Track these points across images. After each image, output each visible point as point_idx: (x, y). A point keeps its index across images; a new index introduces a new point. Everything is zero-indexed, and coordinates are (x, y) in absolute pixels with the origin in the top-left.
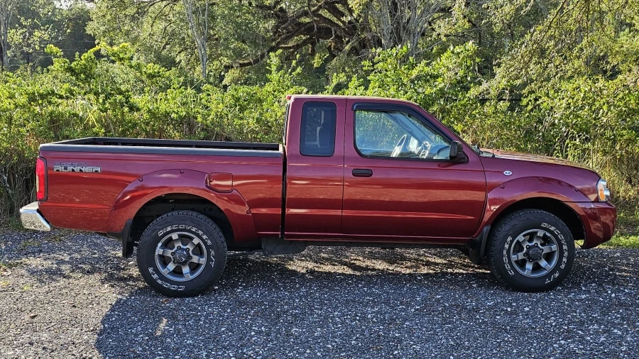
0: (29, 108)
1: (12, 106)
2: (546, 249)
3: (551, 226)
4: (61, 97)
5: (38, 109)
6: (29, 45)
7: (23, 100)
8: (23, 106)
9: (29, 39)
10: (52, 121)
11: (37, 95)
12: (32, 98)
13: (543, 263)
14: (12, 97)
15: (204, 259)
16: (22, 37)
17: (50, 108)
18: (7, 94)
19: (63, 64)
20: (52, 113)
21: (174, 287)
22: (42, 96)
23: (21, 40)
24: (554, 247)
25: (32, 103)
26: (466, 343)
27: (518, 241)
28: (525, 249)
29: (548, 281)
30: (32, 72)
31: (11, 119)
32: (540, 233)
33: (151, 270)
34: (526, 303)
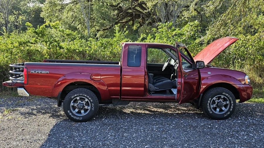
0: (19, 48)
1: (13, 47)
2: (224, 103)
3: (227, 94)
4: (32, 43)
5: (22, 48)
6: (17, 22)
7: (17, 44)
8: (17, 47)
9: (17, 19)
10: (28, 53)
11: (22, 42)
12: (20, 44)
13: (223, 108)
14: (12, 43)
15: (90, 107)
16: (14, 19)
17: (28, 48)
18: (10, 42)
19: (32, 30)
20: (28, 50)
21: (78, 118)
22: (24, 43)
23: (14, 20)
24: (228, 102)
25: (20, 46)
26: (192, 139)
27: (213, 100)
28: (216, 103)
29: (225, 116)
31: (12, 52)
32: (222, 97)
33: (69, 111)
34: (216, 124)
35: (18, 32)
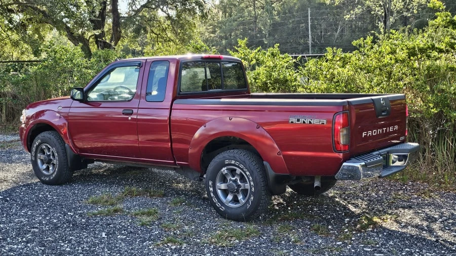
0: (408, 63)
1: (393, 61)
4: (441, 51)
5: (416, 65)
6: (408, 10)
7: (402, 55)
8: (403, 61)
9: (409, 5)
10: (429, 76)
11: (417, 49)
12: (412, 53)
14: (393, 52)
16: (403, 4)
17: (428, 63)
18: (390, 49)
19: (445, 18)
20: (429, 68)
22: (422, 51)
23: (402, 7)
25: (412, 58)
30: (409, 33)
31: (391, 73)
35: (408, 31)
